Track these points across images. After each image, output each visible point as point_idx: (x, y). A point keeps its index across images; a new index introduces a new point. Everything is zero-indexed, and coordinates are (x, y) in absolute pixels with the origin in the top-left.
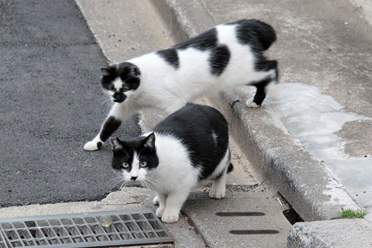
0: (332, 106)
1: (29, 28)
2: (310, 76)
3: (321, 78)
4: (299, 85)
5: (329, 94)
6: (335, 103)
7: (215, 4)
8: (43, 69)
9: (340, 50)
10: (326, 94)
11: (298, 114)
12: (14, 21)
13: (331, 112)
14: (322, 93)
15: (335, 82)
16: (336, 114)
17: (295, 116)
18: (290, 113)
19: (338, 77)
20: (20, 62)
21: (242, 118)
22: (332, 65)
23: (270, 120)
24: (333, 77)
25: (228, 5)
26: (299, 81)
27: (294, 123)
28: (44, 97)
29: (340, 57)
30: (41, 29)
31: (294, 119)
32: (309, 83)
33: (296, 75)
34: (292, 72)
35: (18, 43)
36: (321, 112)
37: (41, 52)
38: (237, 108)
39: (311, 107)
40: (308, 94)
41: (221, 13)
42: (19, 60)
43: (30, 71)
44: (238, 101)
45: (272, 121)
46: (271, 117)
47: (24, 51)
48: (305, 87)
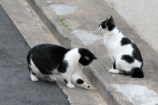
0: (154, 94)
1: (14, 60)
2: (143, 82)
3: (148, 83)
4: (138, 86)
5: (152, 89)
6: (155, 93)
7: (97, 52)
8: (23, 77)
9: (154, 73)
10: (150, 89)
11: (139, 97)
12: (7, 57)
13: (153, 96)
14: (149, 89)
15: (154, 85)
16: (156, 97)
17: (138, 97)
18: (135, 96)
19: (155, 83)
20: (13, 74)
21: (114, 98)
22: (152, 78)
23: (127, 99)
24: (153, 83)
25: (103, 53)
26: (138, 84)
27: (137, 100)
28: (25, 88)
29: (155, 75)
30: (19, 61)
31: (137, 99)
32: (142, 85)
33: (137, 81)
34: (134, 80)
35: (10, 66)
36: (149, 96)
37: (21, 70)
38: (112, 94)
39: (145, 94)
40: (142, 89)
41: (100, 56)
42: (12, 73)
43: (17, 77)
44: (112, 91)
45: (128, 99)
46: (127, 98)
47: (13, 69)
48: (141, 86)
